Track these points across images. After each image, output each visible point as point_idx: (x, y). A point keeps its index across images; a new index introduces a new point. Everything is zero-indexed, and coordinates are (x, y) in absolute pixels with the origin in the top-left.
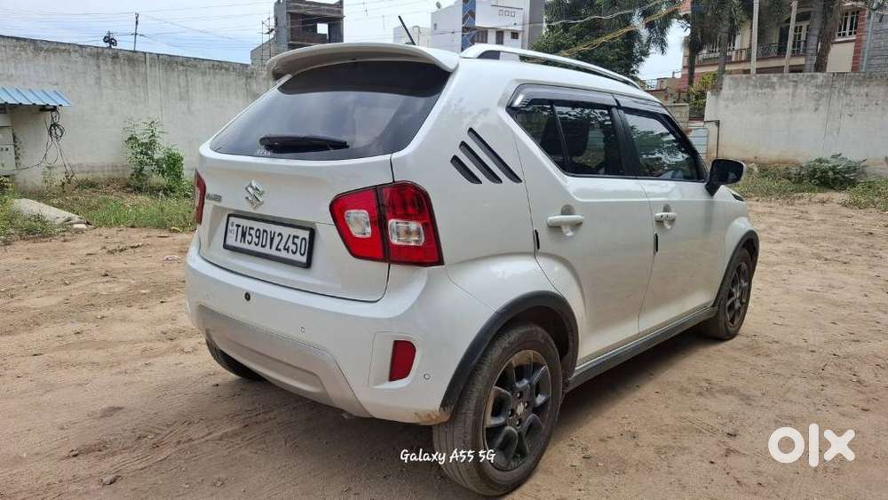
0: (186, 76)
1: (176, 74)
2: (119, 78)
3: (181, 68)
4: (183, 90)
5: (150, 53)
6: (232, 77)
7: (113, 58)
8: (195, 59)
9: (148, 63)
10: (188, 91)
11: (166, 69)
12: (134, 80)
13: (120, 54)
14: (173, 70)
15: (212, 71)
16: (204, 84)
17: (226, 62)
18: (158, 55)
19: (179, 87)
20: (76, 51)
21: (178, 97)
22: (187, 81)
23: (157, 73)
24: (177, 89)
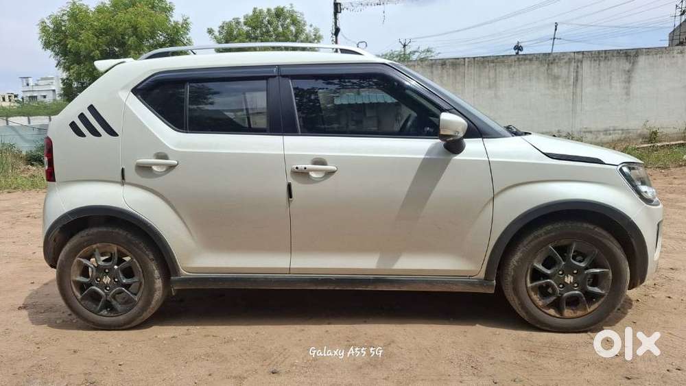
0: (495, 70)
1: (487, 70)
2: (445, 78)
3: (492, 64)
4: (492, 81)
5: (468, 58)
6: (535, 65)
7: (442, 65)
8: (503, 56)
9: (466, 64)
10: (496, 81)
11: (480, 67)
12: (456, 78)
13: (447, 61)
14: (486, 67)
15: (517, 63)
16: (509, 75)
17: (530, 54)
18: (474, 58)
19: (489, 79)
20: (418, 64)
21: (488, 86)
22: (496, 74)
23: (473, 71)
24: (487, 81)
